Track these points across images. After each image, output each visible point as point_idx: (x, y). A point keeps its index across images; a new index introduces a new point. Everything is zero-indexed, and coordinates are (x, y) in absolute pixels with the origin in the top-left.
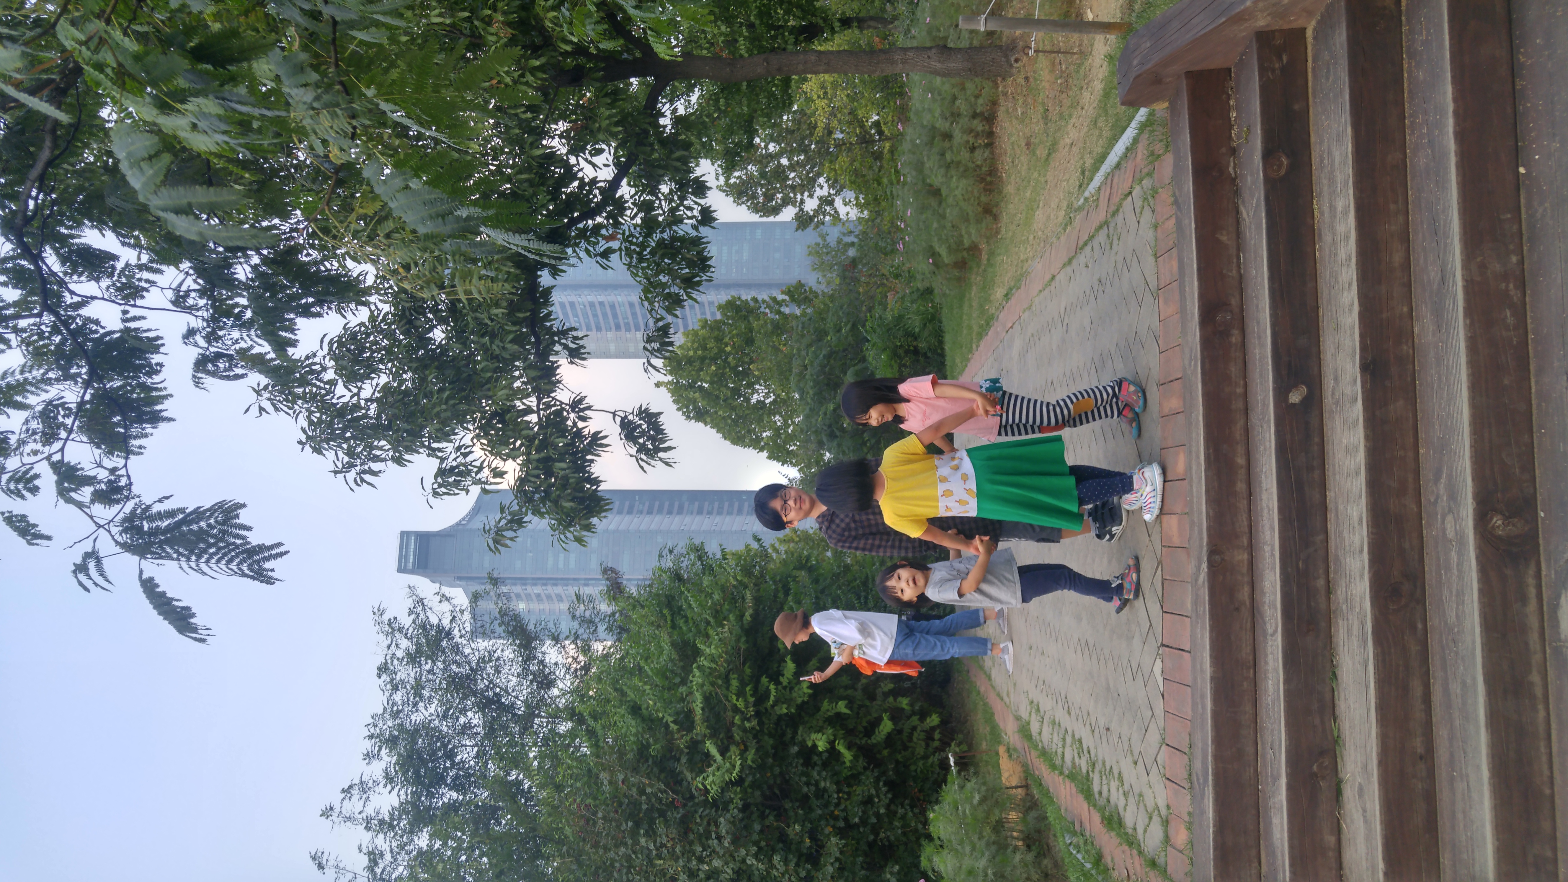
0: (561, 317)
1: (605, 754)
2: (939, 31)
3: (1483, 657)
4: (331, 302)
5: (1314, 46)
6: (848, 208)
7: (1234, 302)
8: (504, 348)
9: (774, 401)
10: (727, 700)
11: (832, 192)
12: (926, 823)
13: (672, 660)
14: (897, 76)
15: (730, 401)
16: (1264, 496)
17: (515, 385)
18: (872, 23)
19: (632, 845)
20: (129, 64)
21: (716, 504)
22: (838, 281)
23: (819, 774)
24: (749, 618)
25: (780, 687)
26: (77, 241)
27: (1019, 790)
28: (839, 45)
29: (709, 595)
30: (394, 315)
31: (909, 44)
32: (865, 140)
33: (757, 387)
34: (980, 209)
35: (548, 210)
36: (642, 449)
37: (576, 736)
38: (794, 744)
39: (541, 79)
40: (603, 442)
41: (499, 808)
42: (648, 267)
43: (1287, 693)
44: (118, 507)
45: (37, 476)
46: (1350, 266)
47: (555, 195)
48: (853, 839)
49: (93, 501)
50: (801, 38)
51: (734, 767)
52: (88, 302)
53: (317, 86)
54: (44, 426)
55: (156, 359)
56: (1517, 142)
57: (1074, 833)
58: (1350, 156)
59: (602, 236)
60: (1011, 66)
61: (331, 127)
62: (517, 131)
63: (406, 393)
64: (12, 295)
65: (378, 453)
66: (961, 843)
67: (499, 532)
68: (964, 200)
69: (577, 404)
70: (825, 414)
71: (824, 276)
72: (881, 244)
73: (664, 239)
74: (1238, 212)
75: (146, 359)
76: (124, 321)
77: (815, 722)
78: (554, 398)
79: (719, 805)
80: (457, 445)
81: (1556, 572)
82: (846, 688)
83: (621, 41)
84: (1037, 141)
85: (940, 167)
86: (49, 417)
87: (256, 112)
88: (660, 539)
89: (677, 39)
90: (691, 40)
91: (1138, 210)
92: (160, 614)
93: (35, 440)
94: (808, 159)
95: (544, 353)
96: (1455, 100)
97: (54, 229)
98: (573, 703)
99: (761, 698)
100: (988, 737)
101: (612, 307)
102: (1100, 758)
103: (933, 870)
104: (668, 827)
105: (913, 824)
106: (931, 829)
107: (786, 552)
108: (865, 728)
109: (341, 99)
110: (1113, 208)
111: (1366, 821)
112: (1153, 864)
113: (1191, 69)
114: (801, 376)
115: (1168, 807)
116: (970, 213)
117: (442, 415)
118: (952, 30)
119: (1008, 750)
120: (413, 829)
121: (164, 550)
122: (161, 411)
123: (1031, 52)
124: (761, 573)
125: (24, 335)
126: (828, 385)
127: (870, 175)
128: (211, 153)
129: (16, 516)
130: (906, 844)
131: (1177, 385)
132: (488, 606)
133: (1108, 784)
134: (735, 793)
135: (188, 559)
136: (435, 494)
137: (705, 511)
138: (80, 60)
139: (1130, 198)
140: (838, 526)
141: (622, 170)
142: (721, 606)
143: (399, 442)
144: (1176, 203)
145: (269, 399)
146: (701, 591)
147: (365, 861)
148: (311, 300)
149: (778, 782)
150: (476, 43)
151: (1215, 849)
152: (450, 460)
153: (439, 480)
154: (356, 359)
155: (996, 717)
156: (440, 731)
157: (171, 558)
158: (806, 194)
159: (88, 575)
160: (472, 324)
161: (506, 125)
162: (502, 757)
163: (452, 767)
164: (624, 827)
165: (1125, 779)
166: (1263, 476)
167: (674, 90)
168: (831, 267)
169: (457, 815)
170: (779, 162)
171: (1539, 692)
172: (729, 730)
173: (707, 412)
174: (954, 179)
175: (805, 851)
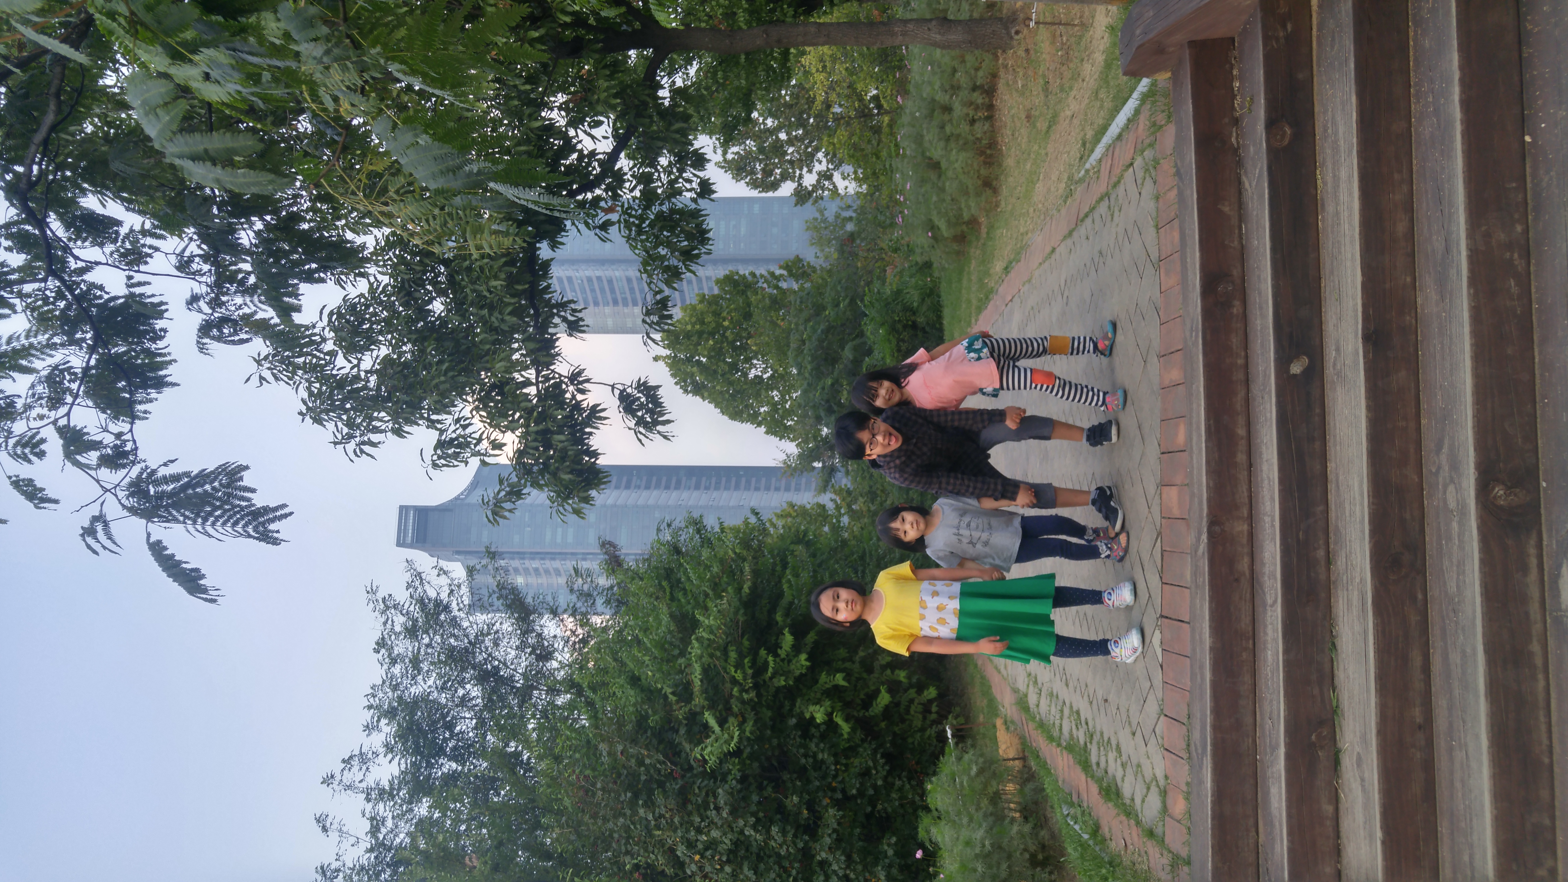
0: (560, 290)
1: (604, 725)
2: (939, 3)
3: (1483, 627)
4: (333, 270)
5: (1319, 14)
6: (846, 183)
7: (1236, 272)
8: (503, 320)
9: (772, 376)
10: (726, 672)
11: (830, 166)
12: (923, 794)
13: (670, 632)
14: (895, 48)
15: (728, 376)
16: (1265, 467)
17: (514, 357)
19: (631, 817)
20: (143, 16)
21: (714, 480)
22: (836, 256)
23: (817, 746)
24: (747, 591)
25: (778, 660)
26: (80, 206)
27: (1017, 762)
28: (837, 18)
29: (708, 568)
30: (393, 287)
31: (908, 16)
32: (864, 114)
33: (755, 362)
34: (980, 182)
36: (641, 422)
37: (575, 708)
38: (792, 716)
39: (541, 51)
40: (602, 414)
41: (498, 779)
42: (647, 240)
43: (1287, 664)
44: (124, 472)
45: (43, 441)
46: (1353, 236)
47: (554, 165)
48: (851, 810)
49: (99, 466)
50: (800, 10)
51: (732, 738)
52: (92, 268)
53: (328, 39)
54: (50, 391)
55: (159, 324)
56: (1523, 110)
57: (1071, 804)
58: (1355, 125)
59: (601, 208)
60: (1012, 38)
61: (342, 82)
62: (516, 103)
63: (406, 365)
64: (17, 259)
65: (378, 424)
66: (959, 814)
67: (498, 503)
68: (964, 173)
69: (576, 377)
70: (823, 388)
71: (823, 250)
72: (881, 218)
73: (663, 212)
74: (1240, 182)
75: (149, 324)
76: (129, 286)
77: (812, 695)
78: (553, 371)
79: (717, 776)
80: (456, 417)
81: (1557, 542)
82: (844, 660)
83: (621, 10)
84: (1037, 113)
85: (940, 139)
86: (55, 382)
87: (266, 63)
88: (657, 515)
89: (675, 11)
90: (690, 12)
91: (1139, 182)
92: (169, 576)
93: (41, 405)
94: (806, 133)
95: (543, 326)
96: (1461, 68)
97: (58, 194)
98: (571, 675)
99: (759, 670)
100: (985, 711)
101: (610, 281)
102: (1098, 728)
103: (931, 841)
104: (666, 798)
105: (910, 796)
106: (929, 800)
107: (783, 527)
108: (862, 700)
109: (351, 53)
110: (1114, 179)
111: (1364, 790)
112: (1151, 834)
113: (1194, 39)
114: (799, 351)
115: (1166, 777)
116: (970, 186)
117: (442, 387)
118: (951, 3)
119: (1006, 723)
120: (414, 798)
121: (170, 514)
122: (166, 376)
123: (1032, 24)
124: (760, 546)
125: (29, 300)
126: (826, 360)
127: (869, 149)
128: (223, 104)
129: (23, 480)
130: (903, 816)
131: (1178, 356)
132: (487, 580)
133: (1106, 755)
134: (734, 764)
135: (195, 522)
136: (435, 465)
137: (702, 486)
139: (1131, 169)
141: (621, 143)
142: (720, 578)
143: (398, 413)
144: (1178, 173)
145: (269, 369)
146: (699, 564)
147: (367, 826)
148: (314, 266)
149: (777, 753)
151: (1213, 818)
152: (449, 432)
153: (439, 452)
154: (355, 331)
155: (994, 690)
156: (439, 704)
157: (178, 521)
158: (805, 169)
159: (96, 539)
160: (471, 296)
161: (505, 96)
162: (501, 728)
163: (451, 737)
164: (623, 798)
165: (1123, 750)
166: (1264, 448)
167: (672, 63)
168: (829, 241)
169: (456, 786)
170: (777, 137)
171: (1539, 662)
172: (727, 702)
173: (705, 387)
174: (954, 152)
175: (803, 822)
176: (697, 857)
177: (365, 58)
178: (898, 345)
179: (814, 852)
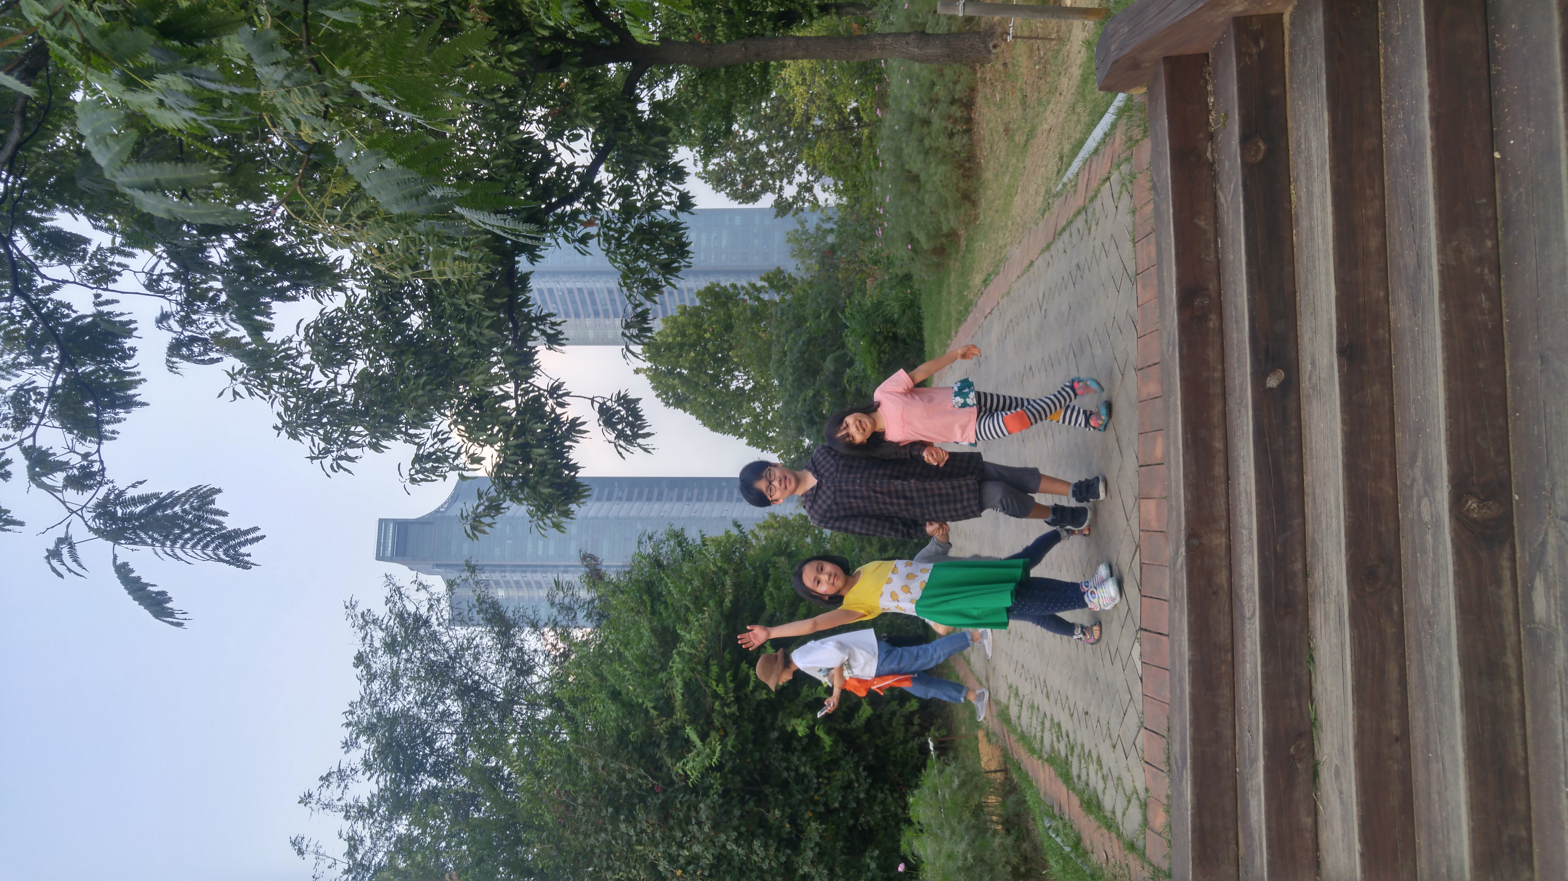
0: (539, 303)
1: (584, 740)
2: (917, 16)
3: (1458, 639)
4: (307, 286)
5: (1291, 31)
6: (827, 195)
7: (1212, 286)
8: (481, 334)
9: (754, 388)
10: (707, 685)
11: (811, 178)
12: (905, 807)
13: (651, 646)
14: (875, 63)
15: (710, 388)
16: (1242, 480)
17: (493, 371)
18: (851, 10)
19: (612, 832)
20: (96, 42)
21: (696, 491)
22: (817, 267)
23: (799, 759)
24: (729, 605)
26: (48, 224)
27: (999, 774)
28: (817, 31)
29: (689, 581)
30: (371, 301)
31: (887, 30)
32: (844, 126)
33: (737, 373)
34: (959, 195)
35: (526, 195)
36: (621, 435)
37: (556, 723)
38: (774, 729)
39: (519, 64)
40: (582, 428)
41: (478, 795)
42: (626, 253)
43: (1266, 676)
44: (91, 493)
45: (8, 462)
46: (1327, 251)
47: (533, 180)
48: (833, 823)
49: (65, 487)
50: (780, 24)
51: (714, 752)
52: (59, 287)
53: (287, 63)
54: (15, 412)
55: (128, 343)
56: (1492, 127)
57: (1053, 817)
58: (1327, 141)
59: (580, 221)
60: (989, 52)
61: (303, 106)
62: (494, 116)
63: (383, 379)
65: (356, 439)
66: (941, 827)
67: (477, 518)
68: (943, 186)
69: (555, 390)
70: (805, 400)
71: (803, 262)
72: (860, 230)
73: (642, 225)
74: (1215, 197)
75: (118, 343)
76: (96, 305)
77: (794, 707)
78: (531, 384)
79: (699, 790)
80: (434, 431)
81: (1530, 553)
83: (598, 25)
84: (1015, 127)
85: (919, 153)
86: (20, 402)
87: (226, 90)
88: (639, 526)
89: (655, 24)
90: (669, 26)
91: (1116, 196)
92: (135, 599)
93: (6, 426)
94: (787, 146)
95: (522, 340)
96: (1431, 85)
97: (24, 212)
98: (552, 689)
99: (740, 683)
100: (967, 722)
101: (591, 293)
102: (1079, 741)
103: (913, 855)
104: (648, 813)
105: (893, 809)
106: (911, 813)
107: (766, 538)
109: (313, 77)
110: (1091, 193)
111: (1342, 802)
112: (1132, 847)
113: (1169, 54)
114: (781, 363)
115: (1147, 790)
116: (949, 199)
117: (420, 401)
118: (930, 17)
119: (987, 734)
120: (393, 816)
121: (137, 536)
122: (134, 396)
123: (1009, 38)
124: (741, 559)
126: (807, 371)
127: (849, 162)
128: (179, 130)
130: (886, 829)
131: (1155, 370)
132: (467, 593)
133: (1087, 768)
134: (715, 778)
135: (163, 545)
136: (413, 480)
137: (685, 498)
138: (45, 36)
139: (1108, 184)
140: (820, 506)
141: (600, 157)
142: (701, 592)
143: (375, 427)
144: (1154, 188)
145: (243, 383)
146: (681, 578)
147: (345, 846)
148: (286, 284)
149: (758, 767)
150: (451, 27)
151: (1193, 832)
152: (427, 446)
153: (417, 466)
154: (333, 345)
156: (419, 719)
157: (145, 544)
158: (785, 181)
159: (61, 561)
160: (449, 310)
161: (483, 110)
162: (481, 744)
163: (431, 754)
164: (604, 813)
165: (1103, 762)
166: (1241, 461)
167: (652, 76)
168: (810, 253)
169: (436, 803)
170: (758, 149)
171: (1513, 674)
172: (709, 716)
173: (686, 399)
174: (933, 165)
175: (785, 836)
176: (679, 872)
177: (326, 83)
178: (879, 356)
179: (796, 866)
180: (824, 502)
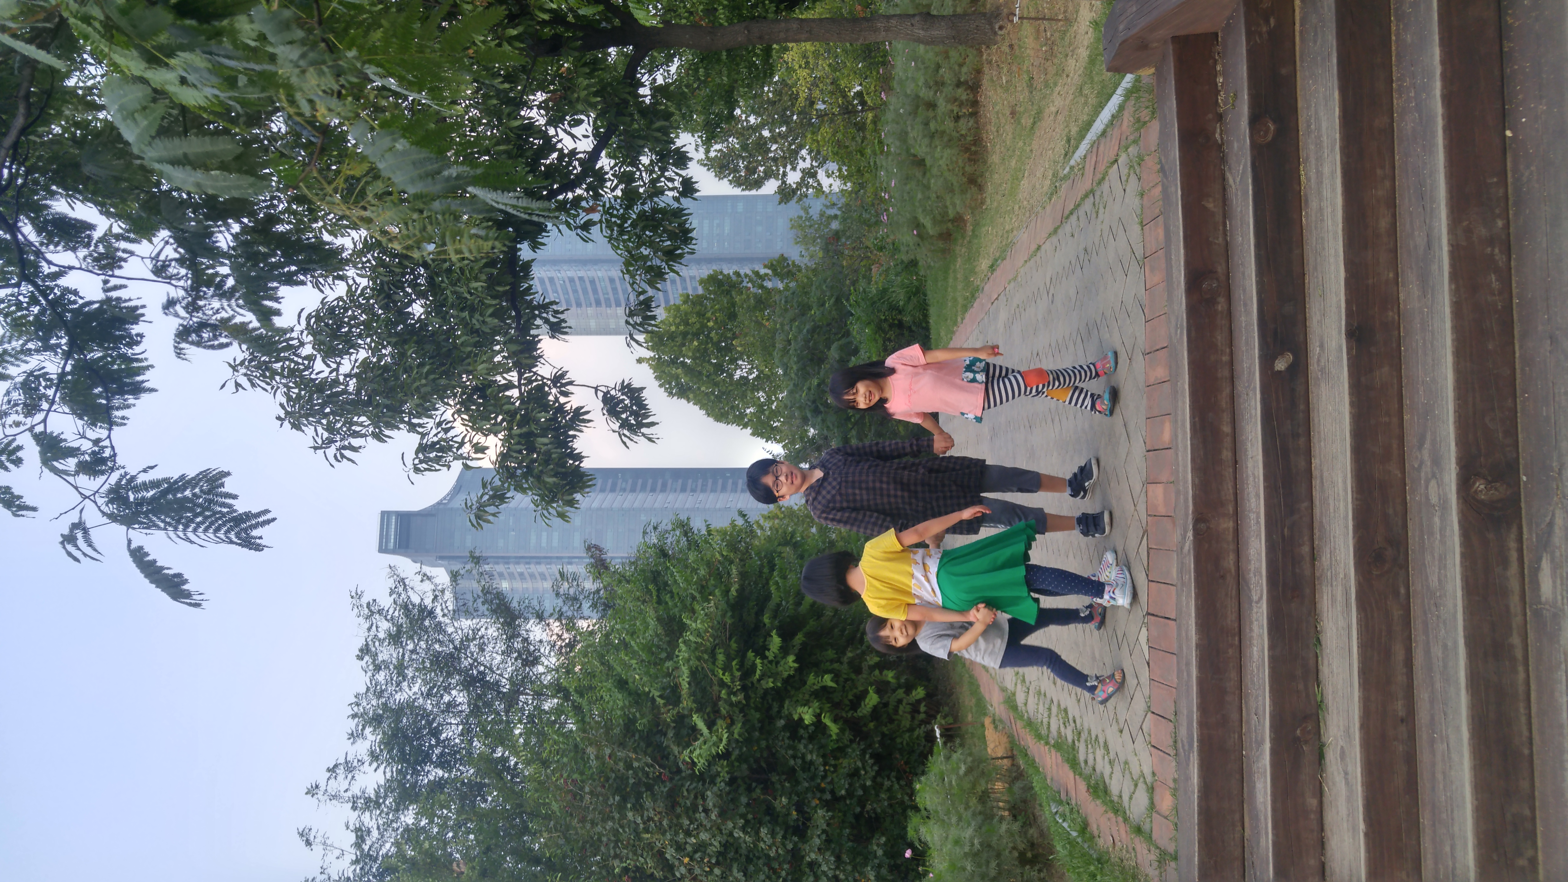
0: (541, 291)
1: (592, 728)
3: (1464, 620)
4: (313, 272)
5: (1302, 9)
6: (831, 180)
7: (1220, 269)
8: (484, 322)
9: (758, 377)
10: (713, 674)
11: (814, 164)
12: (912, 794)
13: (657, 635)
14: (879, 44)
15: (713, 377)
16: (1250, 464)
17: (496, 360)
19: (619, 820)
20: (119, 20)
21: (700, 482)
22: (821, 254)
23: (806, 747)
24: (735, 594)
25: (766, 661)
26: (52, 210)
27: (1005, 761)
28: (821, 14)
29: (695, 571)
30: (372, 289)
31: (891, 12)
32: (848, 111)
33: (740, 362)
34: (965, 180)
36: (625, 424)
37: (563, 712)
38: (781, 718)
39: (519, 49)
40: (586, 417)
41: (485, 785)
42: (629, 240)
43: (1272, 659)
44: (103, 478)
45: (19, 448)
46: (1336, 232)
47: (533, 166)
48: (840, 811)
49: (77, 473)
50: (782, 6)
51: (721, 740)
52: (66, 273)
53: (303, 42)
54: (26, 398)
55: (136, 329)
56: (1504, 105)
57: (1060, 802)
58: (1337, 121)
59: (582, 208)
60: (995, 33)
61: (318, 86)
62: (495, 102)
63: (386, 368)
65: (358, 429)
66: (948, 813)
67: (481, 507)
68: (949, 170)
69: (559, 379)
70: (809, 389)
71: (807, 249)
72: (865, 216)
73: (645, 211)
74: (1224, 179)
75: (125, 330)
76: (106, 291)
77: (801, 696)
78: (535, 373)
79: (706, 778)
80: (437, 420)
81: (1537, 534)
82: (832, 661)
83: (601, 8)
84: (1022, 109)
85: (924, 136)
86: (31, 389)
87: (243, 66)
88: (643, 518)
89: (655, 7)
90: (670, 9)
91: (1124, 178)
92: (151, 582)
93: (17, 412)
94: (790, 130)
95: (525, 328)
96: (1443, 63)
97: (29, 199)
98: (558, 679)
99: (747, 672)
100: (974, 710)
101: (592, 282)
102: (1086, 726)
103: (920, 840)
104: (655, 801)
105: (899, 796)
106: (918, 799)
107: (771, 529)
108: (851, 701)
109: (327, 57)
110: (1099, 176)
111: (1347, 783)
112: (1138, 830)
113: (1177, 34)
114: (785, 351)
115: (1154, 774)
116: (955, 184)
117: (423, 390)
119: (994, 722)
120: (399, 807)
121: (150, 519)
122: (143, 382)
123: (1016, 19)
124: (747, 548)
126: (812, 360)
127: (853, 146)
128: (200, 108)
130: (892, 816)
131: (1163, 354)
132: (471, 585)
133: (1094, 753)
134: (722, 767)
135: (176, 529)
136: (417, 470)
137: (689, 489)
138: (65, 14)
139: (1116, 166)
140: (824, 497)
141: (602, 142)
142: (707, 581)
143: (378, 417)
144: (1162, 170)
145: (245, 375)
146: (686, 567)
147: (352, 838)
148: (293, 268)
149: (765, 754)
150: (452, 12)
151: (1200, 813)
152: (431, 435)
153: (420, 455)
154: (334, 334)
155: (982, 689)
156: (425, 710)
157: (159, 528)
158: (789, 167)
159: (77, 546)
160: (451, 298)
161: (483, 96)
162: (487, 735)
163: (437, 745)
164: (611, 801)
165: (1110, 747)
166: (1249, 444)
167: (653, 60)
168: (814, 240)
169: (442, 792)
170: (760, 134)
171: (1519, 654)
172: (715, 704)
173: (690, 388)
174: (939, 149)
175: (792, 824)
176: (686, 860)
177: (341, 63)
178: (884, 344)
179: (803, 853)
180: (829, 492)
